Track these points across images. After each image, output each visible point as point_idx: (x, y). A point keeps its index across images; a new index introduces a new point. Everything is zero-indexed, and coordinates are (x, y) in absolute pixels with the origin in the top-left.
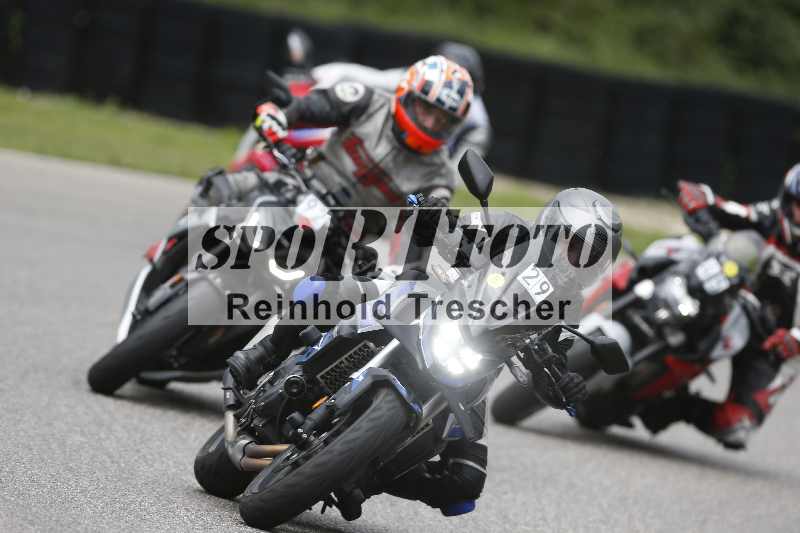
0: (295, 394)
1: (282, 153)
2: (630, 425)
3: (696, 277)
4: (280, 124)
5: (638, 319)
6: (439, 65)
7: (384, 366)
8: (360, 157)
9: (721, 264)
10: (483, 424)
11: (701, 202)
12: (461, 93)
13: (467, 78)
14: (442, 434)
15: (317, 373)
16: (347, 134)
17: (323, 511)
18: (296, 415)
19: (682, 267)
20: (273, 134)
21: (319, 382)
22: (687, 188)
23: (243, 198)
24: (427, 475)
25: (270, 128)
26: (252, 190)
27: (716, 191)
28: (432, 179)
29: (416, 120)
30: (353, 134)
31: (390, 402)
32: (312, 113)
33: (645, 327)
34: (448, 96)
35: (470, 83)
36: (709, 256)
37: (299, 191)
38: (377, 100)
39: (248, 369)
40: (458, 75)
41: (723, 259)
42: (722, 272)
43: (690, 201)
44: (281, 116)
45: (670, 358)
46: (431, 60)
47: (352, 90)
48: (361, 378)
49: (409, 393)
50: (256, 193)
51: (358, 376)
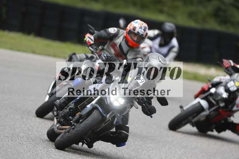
0: (72, 112)
1: (92, 48)
2: (212, 131)
3: (227, 87)
4: (91, 40)
5: (211, 99)
6: (138, 22)
7: (96, 103)
8: (116, 49)
9: (235, 83)
10: (128, 120)
11: (229, 65)
12: (145, 30)
13: (146, 26)
14: (113, 123)
15: (78, 106)
16: (112, 42)
17: (82, 146)
18: (70, 117)
19: (224, 84)
20: (89, 42)
21: (78, 108)
22: (225, 61)
23: (81, 60)
24: (112, 135)
25: (89, 41)
26: (84, 59)
27: (234, 62)
28: (137, 55)
29: (131, 38)
30: (114, 42)
31: (97, 113)
32: (102, 37)
33: (213, 101)
34: (141, 31)
35: (147, 27)
36: (231, 80)
37: (97, 59)
38: (121, 33)
39: (60, 105)
40: (144, 25)
41: (235, 81)
42: (235, 85)
43: (226, 65)
44: (92, 37)
45: (220, 110)
46: (136, 21)
47: (113, 30)
48: (89, 107)
49: (102, 110)
50: (85, 60)
51: (88, 106)
